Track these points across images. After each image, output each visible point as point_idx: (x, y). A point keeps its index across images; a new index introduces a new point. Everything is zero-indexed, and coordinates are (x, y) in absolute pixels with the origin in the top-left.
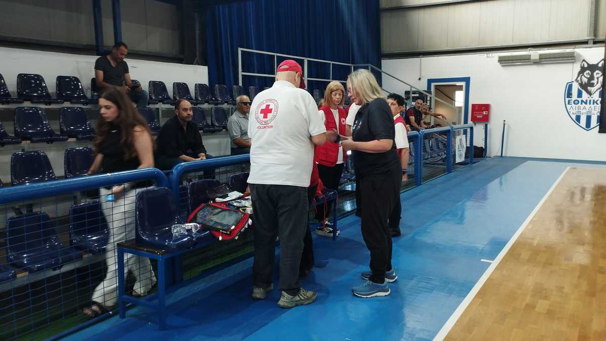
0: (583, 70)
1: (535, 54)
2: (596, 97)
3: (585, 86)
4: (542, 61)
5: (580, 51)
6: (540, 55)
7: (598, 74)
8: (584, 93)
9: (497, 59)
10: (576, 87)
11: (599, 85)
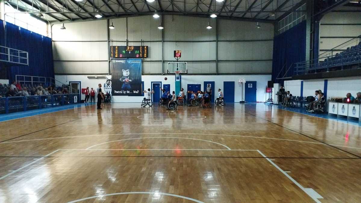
0: (107, 81)
1: (96, 76)
2: (111, 87)
3: (108, 84)
4: (98, 78)
5: (107, 76)
6: (97, 77)
7: (111, 82)
8: (108, 86)
9: (87, 77)
10: (106, 85)
11: (111, 84)
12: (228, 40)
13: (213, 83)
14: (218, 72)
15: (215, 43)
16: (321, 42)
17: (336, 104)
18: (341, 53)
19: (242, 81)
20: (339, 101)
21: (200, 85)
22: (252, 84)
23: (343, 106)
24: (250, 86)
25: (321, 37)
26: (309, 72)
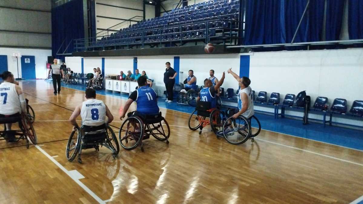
16: (98, 21)
17: (111, 81)
18: (115, 33)
19: (17, 55)
20: (114, 78)
22: (29, 59)
23: (117, 83)
24: (27, 61)
25: (97, 16)
26: (88, 49)
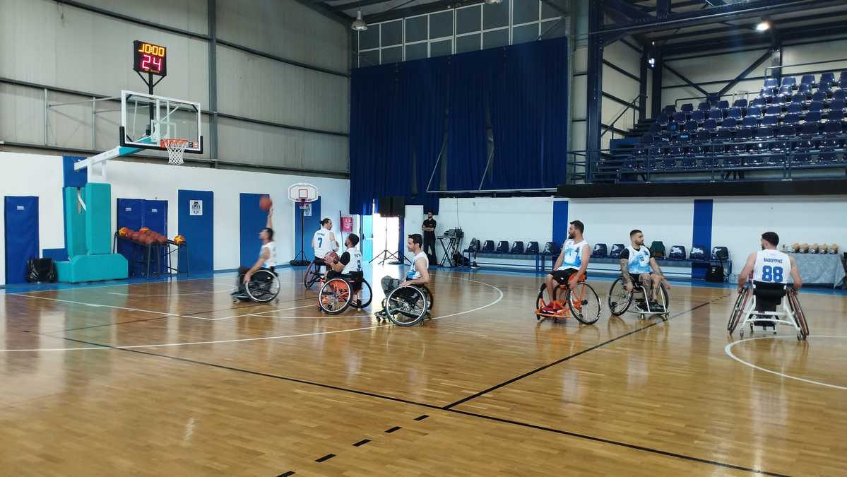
12: (243, 44)
13: (207, 198)
14: (216, 157)
15: (205, 46)
19: (303, 195)
21: (165, 203)
22: (310, 208)
24: (308, 212)
